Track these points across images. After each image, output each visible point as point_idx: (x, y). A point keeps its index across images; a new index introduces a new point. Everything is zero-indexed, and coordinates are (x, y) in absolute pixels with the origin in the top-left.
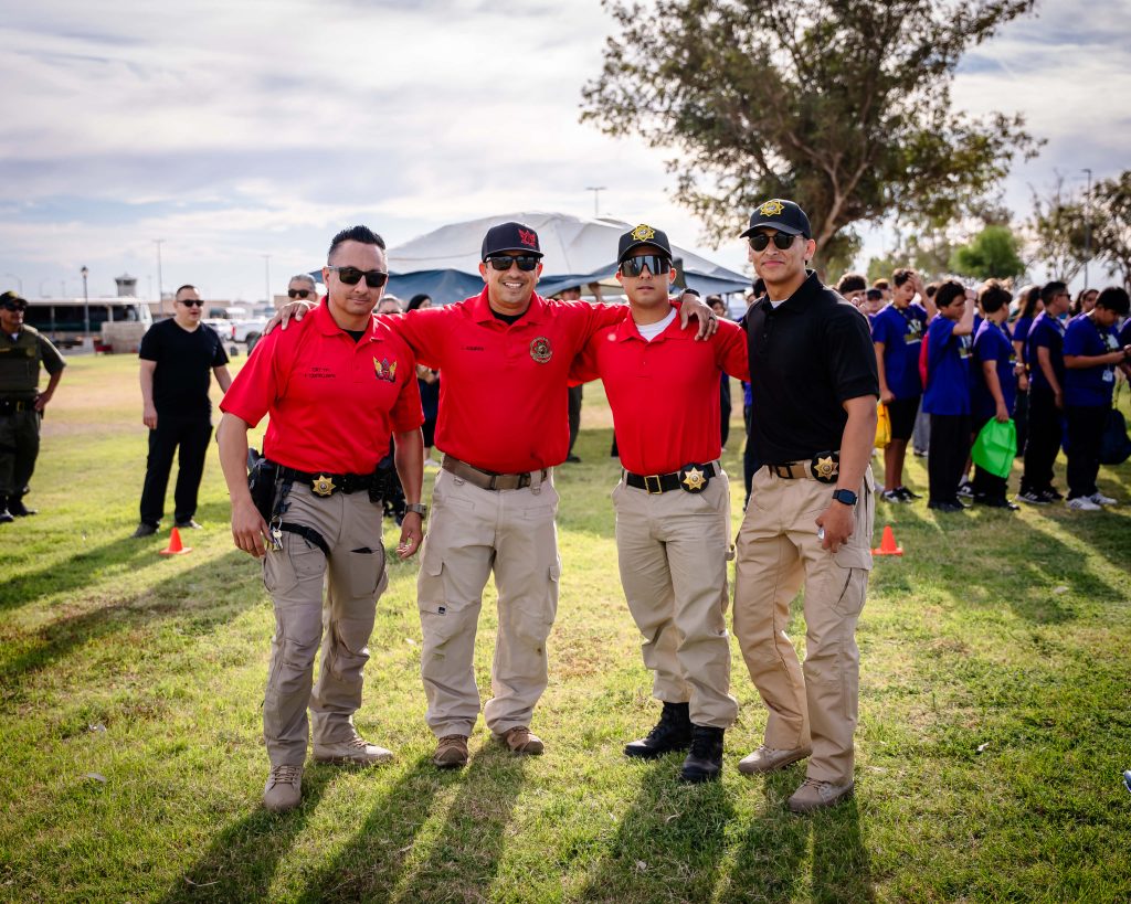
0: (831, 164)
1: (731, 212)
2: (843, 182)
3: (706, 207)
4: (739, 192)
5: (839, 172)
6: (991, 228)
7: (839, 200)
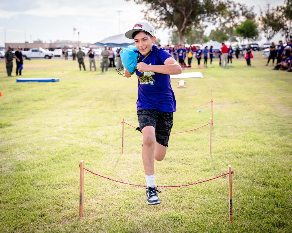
0: (183, 10)
1: (158, 22)
2: (186, 15)
3: (151, 21)
4: (160, 17)
5: (185, 12)
6: (249, 20)
7: (185, 20)
